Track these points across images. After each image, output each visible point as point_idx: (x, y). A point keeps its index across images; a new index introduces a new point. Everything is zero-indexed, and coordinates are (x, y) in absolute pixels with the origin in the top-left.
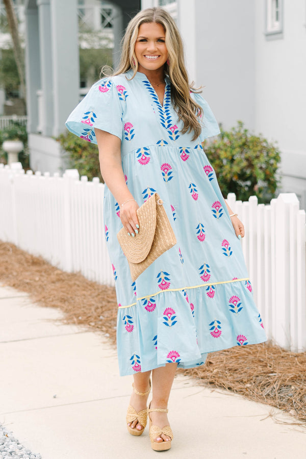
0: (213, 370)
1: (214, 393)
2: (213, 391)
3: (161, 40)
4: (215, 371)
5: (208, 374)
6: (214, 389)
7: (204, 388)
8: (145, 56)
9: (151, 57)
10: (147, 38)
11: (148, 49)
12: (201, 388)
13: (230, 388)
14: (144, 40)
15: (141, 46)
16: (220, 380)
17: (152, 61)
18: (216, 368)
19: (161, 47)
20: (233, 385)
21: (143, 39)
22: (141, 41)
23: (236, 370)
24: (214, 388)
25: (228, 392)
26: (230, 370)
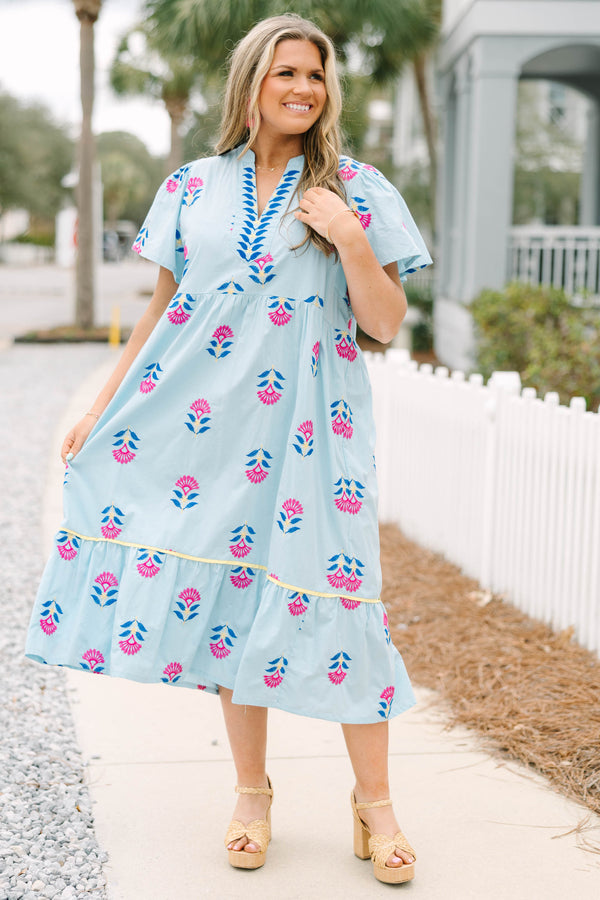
0: (514, 725)
1: (501, 769)
2: (500, 766)
3: (317, 76)
4: (517, 728)
5: (501, 733)
6: (504, 762)
7: (487, 756)
8: (285, 104)
9: (299, 107)
10: (295, 69)
11: (296, 91)
12: (483, 757)
13: (532, 764)
14: (289, 73)
15: (279, 85)
16: (522, 746)
17: (301, 115)
18: (519, 723)
19: (318, 88)
20: (540, 758)
21: (286, 69)
22: (282, 74)
23: (557, 731)
24: (504, 758)
25: (526, 770)
26: (545, 729)
